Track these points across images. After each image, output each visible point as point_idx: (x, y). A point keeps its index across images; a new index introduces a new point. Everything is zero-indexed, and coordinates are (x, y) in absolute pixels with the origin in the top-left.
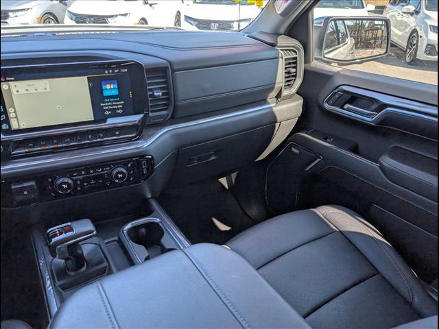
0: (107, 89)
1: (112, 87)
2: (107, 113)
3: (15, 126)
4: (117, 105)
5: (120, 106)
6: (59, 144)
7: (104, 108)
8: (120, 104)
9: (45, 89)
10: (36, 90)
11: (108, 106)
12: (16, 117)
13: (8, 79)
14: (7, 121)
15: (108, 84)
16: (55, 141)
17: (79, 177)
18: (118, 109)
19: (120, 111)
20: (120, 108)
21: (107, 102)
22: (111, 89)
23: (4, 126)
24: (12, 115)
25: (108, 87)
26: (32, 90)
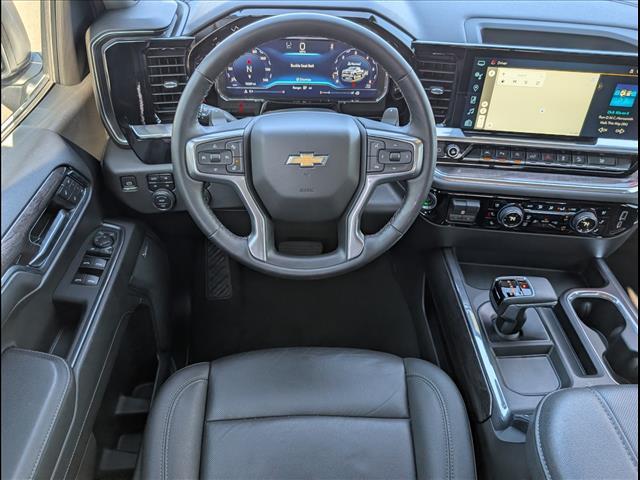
0: (619, 96)
1: (628, 94)
2: (602, 130)
3: (479, 125)
4: (620, 121)
5: (624, 124)
6: (521, 160)
7: (602, 123)
8: (625, 122)
9: (538, 83)
10: (526, 83)
11: (608, 120)
12: (486, 114)
13: (499, 63)
14: (474, 118)
15: (624, 89)
16: (517, 154)
17: (533, 212)
18: (620, 128)
19: (620, 131)
20: (624, 127)
21: (611, 115)
22: (625, 97)
23: (468, 123)
24: (482, 111)
25: (623, 93)
26: (520, 83)
